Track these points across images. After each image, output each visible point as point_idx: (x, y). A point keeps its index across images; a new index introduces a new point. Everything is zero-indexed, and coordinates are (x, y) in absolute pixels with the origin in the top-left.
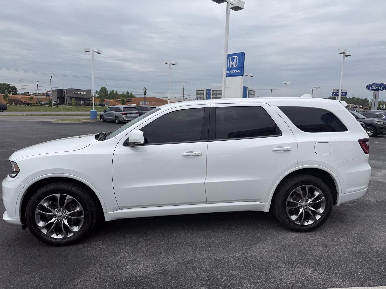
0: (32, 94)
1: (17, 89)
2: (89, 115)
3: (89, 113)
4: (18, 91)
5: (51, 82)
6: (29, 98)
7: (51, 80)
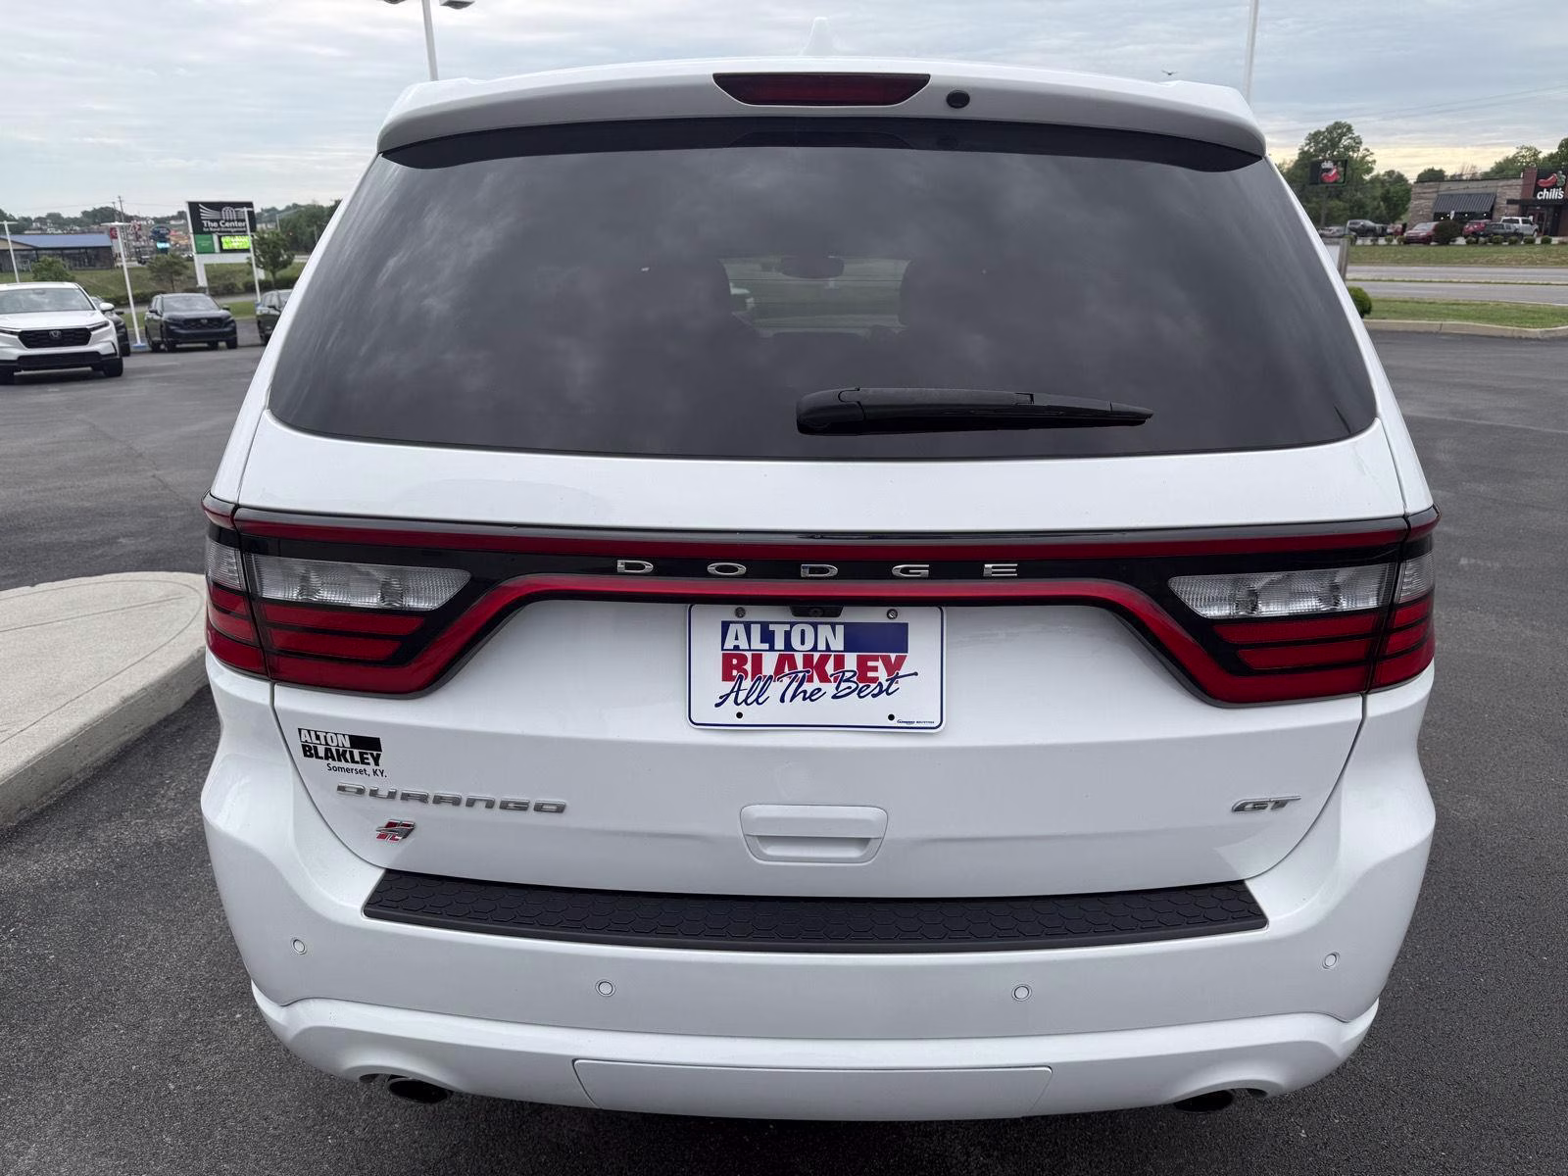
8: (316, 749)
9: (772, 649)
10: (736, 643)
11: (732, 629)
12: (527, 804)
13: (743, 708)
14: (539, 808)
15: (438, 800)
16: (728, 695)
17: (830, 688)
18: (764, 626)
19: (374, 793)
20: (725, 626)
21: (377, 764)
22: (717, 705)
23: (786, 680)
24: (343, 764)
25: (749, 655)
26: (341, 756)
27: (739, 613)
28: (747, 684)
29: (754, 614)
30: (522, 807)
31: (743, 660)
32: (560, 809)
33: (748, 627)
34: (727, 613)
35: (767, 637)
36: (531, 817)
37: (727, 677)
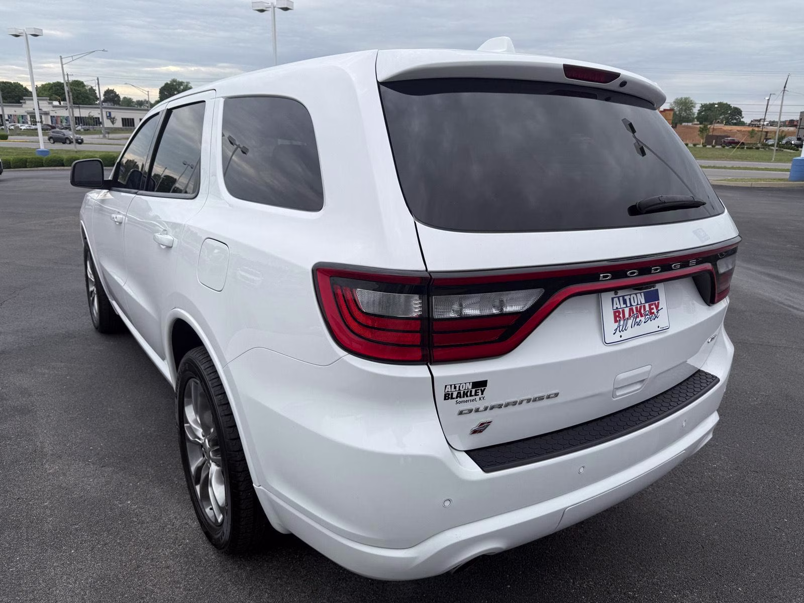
0: (767, 124)
1: (742, 113)
2: (787, 170)
3: (789, 165)
4: (743, 118)
5: (784, 93)
6: (749, 131)
7: (785, 87)
8: (452, 394)
9: (627, 307)
10: (616, 306)
11: (615, 299)
12: (543, 396)
13: (622, 333)
14: (549, 397)
15: (507, 405)
16: (617, 329)
17: (643, 319)
18: (623, 297)
19: (477, 410)
20: (613, 299)
21: (482, 394)
22: (614, 334)
23: (632, 318)
24: (465, 399)
25: (621, 310)
26: (465, 394)
27: (616, 293)
28: (622, 322)
29: (620, 293)
30: (541, 398)
31: (619, 312)
32: (556, 395)
33: (619, 298)
34: (612, 294)
35: (625, 302)
36: (546, 402)
37: (616, 321)
